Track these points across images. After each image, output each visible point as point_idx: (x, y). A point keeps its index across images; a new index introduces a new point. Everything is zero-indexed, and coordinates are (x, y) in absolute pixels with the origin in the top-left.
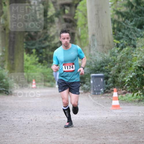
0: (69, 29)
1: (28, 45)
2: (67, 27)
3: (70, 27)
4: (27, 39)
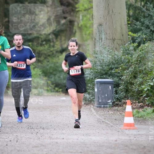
0: (66, 15)
2: (64, 12)
3: (67, 13)
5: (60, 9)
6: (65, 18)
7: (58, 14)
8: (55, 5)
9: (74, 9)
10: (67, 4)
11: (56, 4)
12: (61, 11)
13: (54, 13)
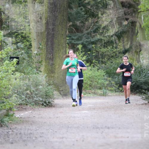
0: (128, 17)
1: (73, 39)
2: (125, 14)
3: (129, 14)
4: (71, 32)
5: (121, 11)
6: (127, 19)
7: (120, 16)
8: (116, 7)
9: (135, 10)
10: (128, 5)
11: (118, 6)
12: (123, 13)
13: (115, 15)
